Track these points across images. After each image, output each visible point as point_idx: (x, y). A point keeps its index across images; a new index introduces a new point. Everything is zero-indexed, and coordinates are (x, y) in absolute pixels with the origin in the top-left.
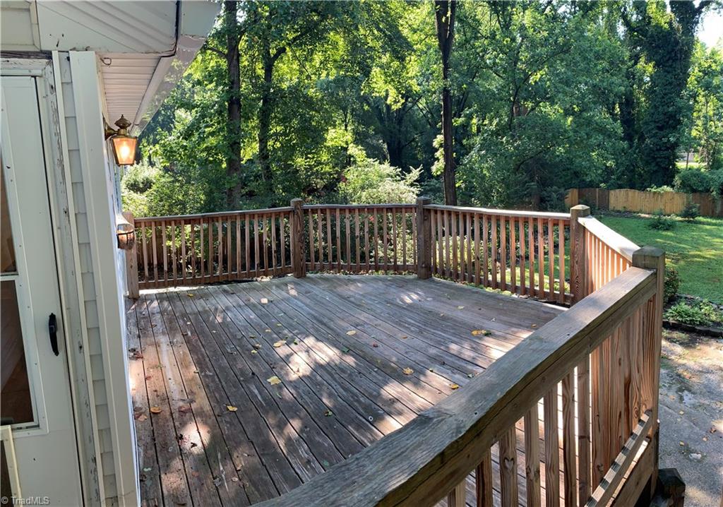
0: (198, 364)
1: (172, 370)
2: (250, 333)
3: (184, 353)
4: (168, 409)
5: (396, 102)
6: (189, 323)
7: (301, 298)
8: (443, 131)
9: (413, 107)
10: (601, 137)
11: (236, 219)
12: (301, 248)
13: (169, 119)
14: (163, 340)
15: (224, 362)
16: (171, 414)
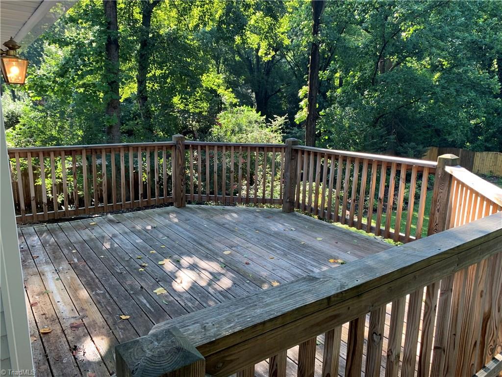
0: (87, 285)
1: (60, 294)
2: (137, 255)
3: (72, 278)
4: (58, 327)
5: (266, 54)
6: (74, 251)
7: (181, 224)
8: (308, 82)
9: (281, 59)
10: (473, 94)
11: (120, 151)
12: (182, 180)
13: (37, 51)
14: (48, 269)
15: (114, 281)
16: (63, 331)
